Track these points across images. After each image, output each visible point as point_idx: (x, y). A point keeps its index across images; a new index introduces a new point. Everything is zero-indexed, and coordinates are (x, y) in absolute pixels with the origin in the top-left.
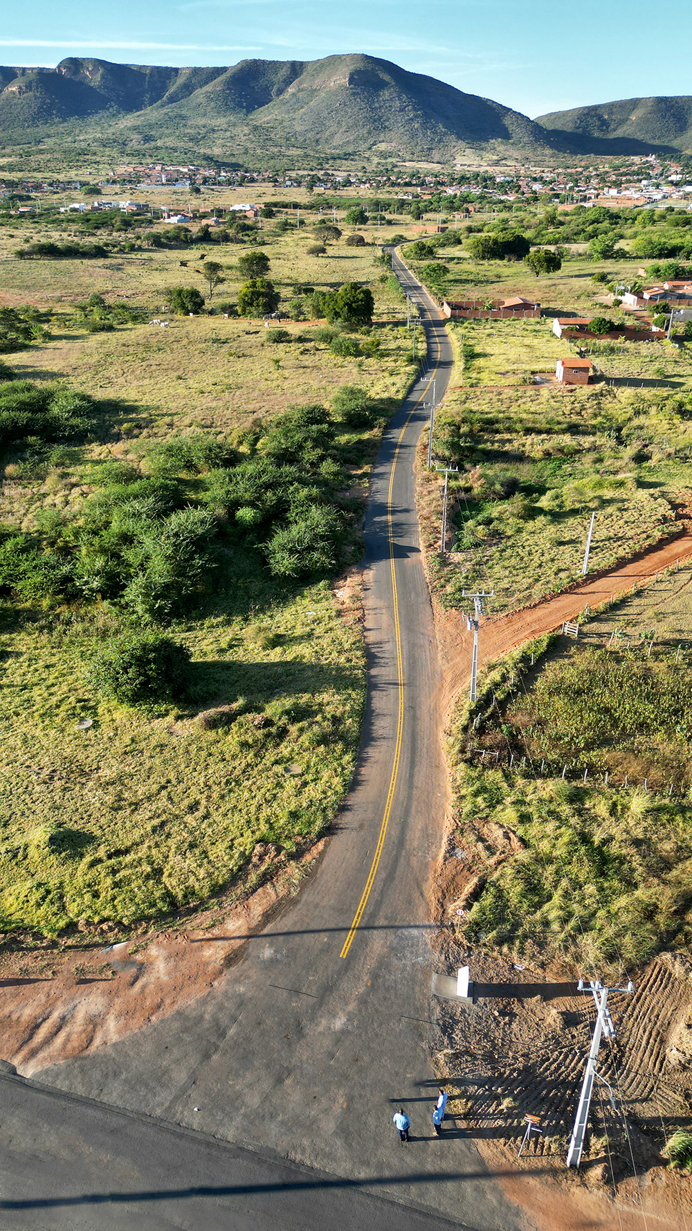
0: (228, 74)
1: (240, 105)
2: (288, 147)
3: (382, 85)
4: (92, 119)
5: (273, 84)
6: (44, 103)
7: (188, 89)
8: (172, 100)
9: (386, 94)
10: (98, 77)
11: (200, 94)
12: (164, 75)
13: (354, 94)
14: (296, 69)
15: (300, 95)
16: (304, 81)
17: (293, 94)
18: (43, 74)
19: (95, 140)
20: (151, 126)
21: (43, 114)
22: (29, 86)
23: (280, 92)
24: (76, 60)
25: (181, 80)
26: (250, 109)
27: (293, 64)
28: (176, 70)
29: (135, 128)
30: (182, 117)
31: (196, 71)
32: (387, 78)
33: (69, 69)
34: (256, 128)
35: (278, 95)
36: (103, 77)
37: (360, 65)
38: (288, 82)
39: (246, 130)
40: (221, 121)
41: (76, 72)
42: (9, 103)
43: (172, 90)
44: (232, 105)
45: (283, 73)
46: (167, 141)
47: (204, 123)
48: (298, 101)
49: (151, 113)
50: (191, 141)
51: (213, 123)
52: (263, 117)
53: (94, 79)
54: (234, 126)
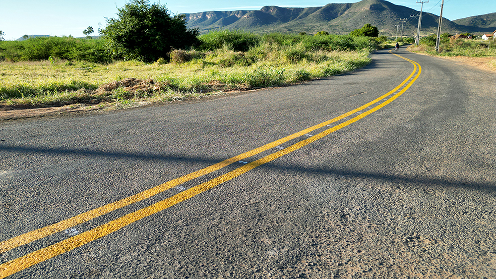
0: (322, 9)
1: (326, 19)
2: (343, 32)
3: (384, 9)
4: (271, 26)
5: (339, 11)
6: (255, 20)
7: (307, 14)
8: (300, 18)
9: (385, 12)
10: (275, 12)
11: (311, 16)
12: (298, 10)
13: (371, 13)
14: (348, 6)
15: (349, 14)
16: (352, 10)
17: (347, 14)
19: (271, 31)
20: (291, 27)
21: (254, 24)
22: (250, 16)
23: (341, 14)
24: (268, 6)
25: (304, 12)
26: (329, 20)
27: (348, 4)
28: (303, 8)
29: (285, 27)
30: (303, 23)
31: (310, 9)
32: (386, 7)
33: (265, 9)
34: (331, 26)
36: (276, 12)
37: (375, 3)
38: (345, 10)
39: (327, 27)
40: (318, 24)
41: (267, 10)
42: (243, 21)
43: (301, 15)
44: (322, 19)
45: (343, 7)
46: (296, 31)
47: (311, 25)
48: (348, 16)
49: (292, 23)
50: (305, 30)
51: (315, 25)
52: (334, 22)
53: (273, 12)
54: (323, 25)
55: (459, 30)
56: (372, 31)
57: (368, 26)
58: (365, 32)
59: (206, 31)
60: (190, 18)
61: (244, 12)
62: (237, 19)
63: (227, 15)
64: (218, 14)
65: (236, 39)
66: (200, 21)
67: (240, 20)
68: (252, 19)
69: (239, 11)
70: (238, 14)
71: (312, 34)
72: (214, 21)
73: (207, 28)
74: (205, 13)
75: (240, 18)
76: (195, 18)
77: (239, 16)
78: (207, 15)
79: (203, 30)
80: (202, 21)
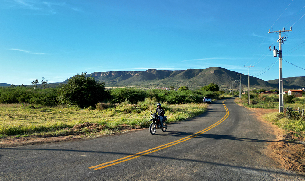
0: (184, 71)
1: (187, 78)
2: (198, 86)
3: (223, 73)
4: (152, 81)
5: (195, 73)
6: (142, 77)
7: (175, 74)
8: (171, 77)
9: (224, 75)
10: (155, 73)
11: (177, 76)
12: (170, 72)
13: (215, 75)
14: (201, 70)
15: (202, 75)
16: (203, 73)
17: (200, 75)
18: (143, 73)
19: (152, 84)
20: (165, 82)
21: (142, 79)
22: (140, 74)
23: (197, 75)
24: (150, 69)
25: (173, 73)
26: (189, 78)
28: (173, 71)
29: (161, 82)
30: (173, 80)
31: (177, 71)
32: (224, 71)
34: (190, 82)
35: (196, 76)
37: (217, 69)
38: (199, 73)
39: (188, 82)
40: (182, 81)
41: (150, 72)
42: (135, 77)
43: (171, 75)
44: (185, 77)
45: (197, 71)
46: (168, 84)
47: (178, 81)
48: (201, 76)
49: (166, 79)
50: (174, 84)
51: (180, 81)
52: (192, 80)
53: (154, 73)
54: (185, 81)
55: (271, 87)
56: (215, 87)
57: (212, 84)
58: (210, 88)
59: (111, 83)
60: (101, 75)
61: (136, 72)
62: (131, 76)
63: (125, 74)
64: (119, 73)
65: (131, 93)
66: (107, 77)
67: (133, 77)
68: (141, 76)
69: (132, 71)
70: (131, 73)
71: (178, 86)
72: (116, 77)
73: (112, 81)
74: (111, 72)
75: (133, 76)
76: (104, 75)
77: (132, 74)
78: (112, 74)
79: (109, 82)
80: (108, 77)
